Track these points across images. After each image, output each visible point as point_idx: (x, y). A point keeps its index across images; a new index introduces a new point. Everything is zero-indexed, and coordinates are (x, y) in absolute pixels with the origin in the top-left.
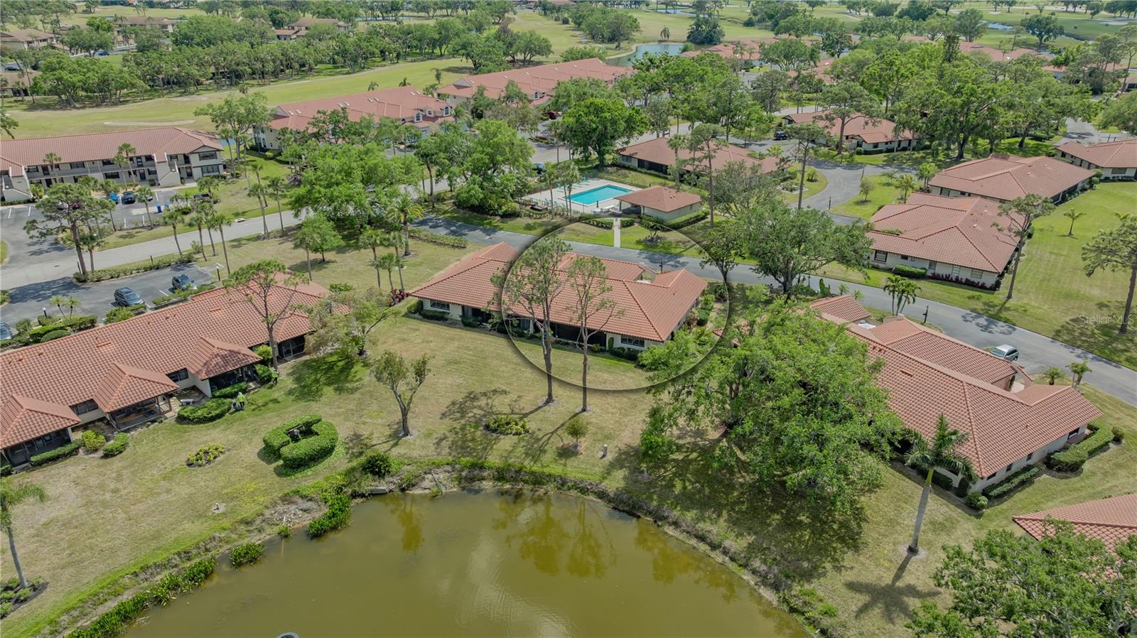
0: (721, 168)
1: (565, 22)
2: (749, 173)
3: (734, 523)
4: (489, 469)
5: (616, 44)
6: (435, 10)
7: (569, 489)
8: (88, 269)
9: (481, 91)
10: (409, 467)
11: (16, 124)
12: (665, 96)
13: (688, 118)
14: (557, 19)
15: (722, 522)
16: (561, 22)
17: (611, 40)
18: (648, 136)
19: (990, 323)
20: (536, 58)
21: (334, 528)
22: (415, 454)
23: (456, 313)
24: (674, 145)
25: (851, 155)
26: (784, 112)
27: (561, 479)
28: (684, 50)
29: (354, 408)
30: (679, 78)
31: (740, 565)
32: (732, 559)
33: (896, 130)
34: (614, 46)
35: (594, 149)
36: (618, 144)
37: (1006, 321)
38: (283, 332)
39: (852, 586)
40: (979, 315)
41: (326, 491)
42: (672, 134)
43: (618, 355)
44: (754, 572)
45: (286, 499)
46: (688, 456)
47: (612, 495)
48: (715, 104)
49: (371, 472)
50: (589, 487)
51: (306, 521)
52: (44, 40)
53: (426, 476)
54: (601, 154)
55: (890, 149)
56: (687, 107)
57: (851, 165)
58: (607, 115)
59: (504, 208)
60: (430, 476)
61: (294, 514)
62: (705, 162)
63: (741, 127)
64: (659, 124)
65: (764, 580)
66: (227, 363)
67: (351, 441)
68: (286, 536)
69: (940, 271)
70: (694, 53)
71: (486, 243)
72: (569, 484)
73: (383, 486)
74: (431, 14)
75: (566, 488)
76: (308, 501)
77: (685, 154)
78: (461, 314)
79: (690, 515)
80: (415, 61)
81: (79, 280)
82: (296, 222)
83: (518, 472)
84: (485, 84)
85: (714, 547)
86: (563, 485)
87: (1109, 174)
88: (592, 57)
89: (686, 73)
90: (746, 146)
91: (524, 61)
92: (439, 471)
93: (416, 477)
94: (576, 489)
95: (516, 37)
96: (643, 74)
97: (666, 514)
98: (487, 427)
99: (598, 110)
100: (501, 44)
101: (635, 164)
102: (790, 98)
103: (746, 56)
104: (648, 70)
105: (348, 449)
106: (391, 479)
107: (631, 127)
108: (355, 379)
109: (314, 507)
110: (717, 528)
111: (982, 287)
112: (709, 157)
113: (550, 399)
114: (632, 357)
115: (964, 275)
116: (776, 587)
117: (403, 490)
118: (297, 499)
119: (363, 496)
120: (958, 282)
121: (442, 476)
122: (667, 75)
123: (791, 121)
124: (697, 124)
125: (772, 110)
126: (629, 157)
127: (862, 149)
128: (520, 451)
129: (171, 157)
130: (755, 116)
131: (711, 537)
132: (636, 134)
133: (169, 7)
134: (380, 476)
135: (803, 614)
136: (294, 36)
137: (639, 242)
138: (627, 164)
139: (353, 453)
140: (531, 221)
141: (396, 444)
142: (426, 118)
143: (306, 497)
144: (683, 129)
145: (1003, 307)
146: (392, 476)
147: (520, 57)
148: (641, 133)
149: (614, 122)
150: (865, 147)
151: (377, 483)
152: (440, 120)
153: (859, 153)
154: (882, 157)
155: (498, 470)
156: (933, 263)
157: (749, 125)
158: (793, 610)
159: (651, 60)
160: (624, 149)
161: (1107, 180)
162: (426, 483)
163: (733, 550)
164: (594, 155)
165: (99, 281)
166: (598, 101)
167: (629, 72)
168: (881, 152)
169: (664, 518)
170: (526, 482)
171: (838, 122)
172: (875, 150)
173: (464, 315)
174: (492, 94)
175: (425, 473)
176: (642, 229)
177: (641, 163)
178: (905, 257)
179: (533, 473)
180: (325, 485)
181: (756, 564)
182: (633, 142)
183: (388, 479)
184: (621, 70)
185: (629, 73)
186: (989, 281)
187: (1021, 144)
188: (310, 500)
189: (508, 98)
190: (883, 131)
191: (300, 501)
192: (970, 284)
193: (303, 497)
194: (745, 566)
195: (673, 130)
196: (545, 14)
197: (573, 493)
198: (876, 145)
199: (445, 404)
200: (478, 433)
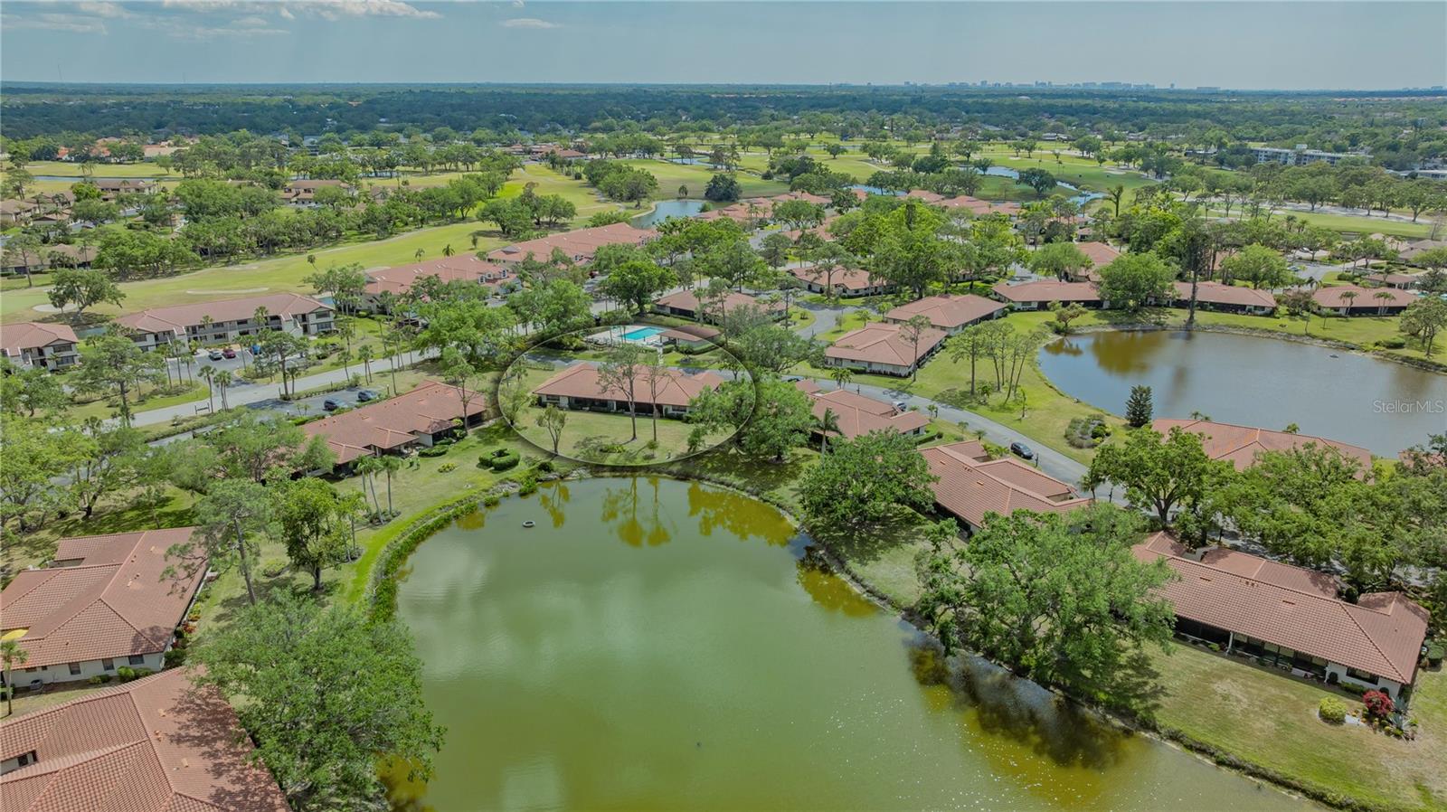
0: (731, 308)
1: (578, 177)
2: (751, 311)
3: (736, 475)
4: (608, 466)
5: (635, 203)
6: (433, 165)
7: (652, 472)
8: (290, 392)
9: (530, 256)
10: (562, 468)
11: (124, 296)
12: (688, 255)
13: (708, 274)
14: (568, 174)
15: (732, 476)
16: (572, 177)
17: (630, 198)
18: (677, 290)
19: (898, 394)
20: (562, 220)
21: (532, 492)
23: (564, 402)
24: (698, 295)
25: (837, 299)
26: (789, 266)
28: (704, 210)
29: (521, 447)
30: (699, 241)
31: (741, 490)
32: (737, 489)
33: (871, 279)
34: (634, 204)
35: (635, 300)
36: (654, 296)
37: (909, 393)
38: (472, 411)
39: (792, 490)
40: (893, 391)
41: (520, 478)
42: (696, 289)
43: (670, 417)
44: (747, 491)
45: (502, 482)
48: (728, 263)
49: (543, 471)
50: (663, 470)
51: (515, 490)
52: (29, 211)
53: (573, 471)
54: (641, 304)
55: (869, 294)
56: (706, 266)
57: (836, 307)
58: (645, 274)
59: (575, 345)
60: (575, 471)
61: (508, 488)
62: (720, 305)
63: (750, 280)
64: (685, 280)
65: (752, 493)
66: (441, 427)
67: (527, 458)
68: (507, 496)
69: (875, 368)
70: (714, 215)
71: (568, 367)
72: (652, 470)
73: (551, 476)
74: (430, 168)
76: (513, 483)
77: (706, 300)
79: (716, 475)
80: (439, 225)
81: (285, 399)
82: (421, 359)
83: (624, 466)
84: (532, 249)
85: (728, 486)
86: (650, 470)
87: (1019, 306)
88: (619, 221)
89: (705, 237)
90: (756, 295)
91: (549, 223)
92: (580, 469)
93: (568, 472)
95: (542, 201)
96: (668, 237)
97: (704, 477)
98: (601, 450)
99: (636, 270)
100: (528, 208)
101: (668, 311)
102: (795, 255)
103: (761, 215)
104: (671, 232)
105: (526, 461)
106: (554, 474)
107: (663, 282)
109: (517, 485)
110: (731, 478)
111: (900, 376)
112: (722, 301)
113: (634, 437)
114: (679, 418)
115: (889, 370)
116: (757, 495)
117: (562, 478)
118: (507, 482)
119: (541, 480)
120: (885, 374)
121: (582, 471)
122: (689, 238)
123: (793, 274)
124: (716, 278)
125: (775, 264)
126: (663, 306)
127: (847, 295)
128: (622, 458)
129: (295, 316)
130: (761, 271)
131: (727, 482)
132: (667, 288)
133: (108, 163)
134: (548, 472)
135: (769, 501)
136: (295, 199)
137: (677, 362)
138: (662, 311)
139: (530, 463)
140: (597, 353)
141: (552, 459)
142: (488, 281)
144: (705, 283)
145: (909, 386)
146: (554, 472)
147: (545, 219)
148: (672, 287)
149: (650, 279)
150: (849, 293)
151: (547, 475)
152: (499, 282)
153: (844, 298)
154: (861, 300)
155: (613, 466)
156: (870, 364)
157: (757, 279)
158: (765, 501)
159: (673, 224)
160: (658, 300)
161: (1019, 310)
163: (737, 485)
164: (636, 306)
165: (299, 399)
166: (638, 263)
167: (653, 234)
168: (860, 296)
169: (702, 479)
170: (628, 471)
171: (825, 274)
172: (857, 294)
173: (569, 403)
174: (540, 259)
176: (678, 354)
177: (673, 310)
178: (853, 361)
179: (633, 466)
180: (519, 476)
181: (749, 488)
182: (665, 294)
183: (552, 473)
184: (647, 233)
185: (655, 235)
186: (904, 372)
187: (971, 286)
188: (515, 482)
189: (555, 262)
190: (860, 280)
191: (509, 483)
192: (892, 375)
193: (510, 481)
194: (743, 490)
195: (696, 284)
196: (554, 167)
197: (656, 473)
198: (857, 291)
199: (573, 443)
200: (597, 453)
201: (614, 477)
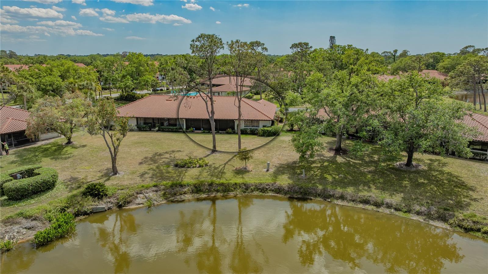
3: (382, 189)
4: (188, 186)
7: (252, 191)
10: (123, 191)
15: (374, 190)
22: (126, 183)
23: (133, 124)
27: (245, 185)
29: (69, 166)
31: (406, 212)
32: (396, 209)
41: (50, 212)
44: (418, 213)
46: (323, 164)
47: (286, 189)
49: (91, 195)
50: (267, 187)
51: (31, 235)
53: (138, 196)
60: (141, 195)
61: (18, 232)
65: (429, 216)
67: (70, 181)
68: (8, 250)
72: (252, 188)
73: (102, 205)
75: (249, 190)
76: (32, 220)
78: (136, 124)
83: (211, 185)
85: (378, 205)
86: (247, 189)
92: (148, 191)
93: (130, 196)
94: (257, 190)
97: (331, 193)
98: (176, 166)
105: (68, 185)
106: (109, 200)
108: (67, 154)
109: (39, 224)
113: (215, 151)
117: (120, 207)
118: (20, 219)
119: (85, 213)
121: (151, 194)
128: (205, 174)
131: (373, 199)
134: (99, 198)
135: (479, 230)
139: (72, 187)
141: (108, 179)
143: (30, 217)
146: (109, 198)
151: (97, 203)
155: (195, 186)
158: (468, 230)
162: (139, 200)
163: (394, 204)
169: (331, 196)
170: (218, 191)
173: (138, 124)
175: (137, 193)
179: (222, 184)
180: (48, 208)
181: (417, 208)
183: (105, 200)
188: (35, 219)
191: (24, 221)
193: (26, 218)
194: (409, 211)
197: (256, 193)
199: (139, 159)
200: (170, 169)
201: (198, 200)
